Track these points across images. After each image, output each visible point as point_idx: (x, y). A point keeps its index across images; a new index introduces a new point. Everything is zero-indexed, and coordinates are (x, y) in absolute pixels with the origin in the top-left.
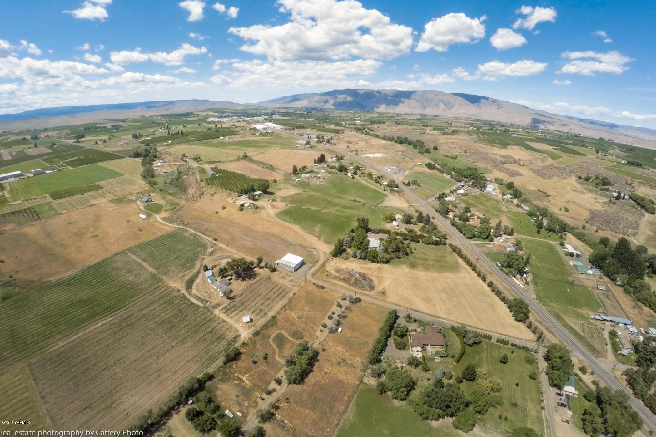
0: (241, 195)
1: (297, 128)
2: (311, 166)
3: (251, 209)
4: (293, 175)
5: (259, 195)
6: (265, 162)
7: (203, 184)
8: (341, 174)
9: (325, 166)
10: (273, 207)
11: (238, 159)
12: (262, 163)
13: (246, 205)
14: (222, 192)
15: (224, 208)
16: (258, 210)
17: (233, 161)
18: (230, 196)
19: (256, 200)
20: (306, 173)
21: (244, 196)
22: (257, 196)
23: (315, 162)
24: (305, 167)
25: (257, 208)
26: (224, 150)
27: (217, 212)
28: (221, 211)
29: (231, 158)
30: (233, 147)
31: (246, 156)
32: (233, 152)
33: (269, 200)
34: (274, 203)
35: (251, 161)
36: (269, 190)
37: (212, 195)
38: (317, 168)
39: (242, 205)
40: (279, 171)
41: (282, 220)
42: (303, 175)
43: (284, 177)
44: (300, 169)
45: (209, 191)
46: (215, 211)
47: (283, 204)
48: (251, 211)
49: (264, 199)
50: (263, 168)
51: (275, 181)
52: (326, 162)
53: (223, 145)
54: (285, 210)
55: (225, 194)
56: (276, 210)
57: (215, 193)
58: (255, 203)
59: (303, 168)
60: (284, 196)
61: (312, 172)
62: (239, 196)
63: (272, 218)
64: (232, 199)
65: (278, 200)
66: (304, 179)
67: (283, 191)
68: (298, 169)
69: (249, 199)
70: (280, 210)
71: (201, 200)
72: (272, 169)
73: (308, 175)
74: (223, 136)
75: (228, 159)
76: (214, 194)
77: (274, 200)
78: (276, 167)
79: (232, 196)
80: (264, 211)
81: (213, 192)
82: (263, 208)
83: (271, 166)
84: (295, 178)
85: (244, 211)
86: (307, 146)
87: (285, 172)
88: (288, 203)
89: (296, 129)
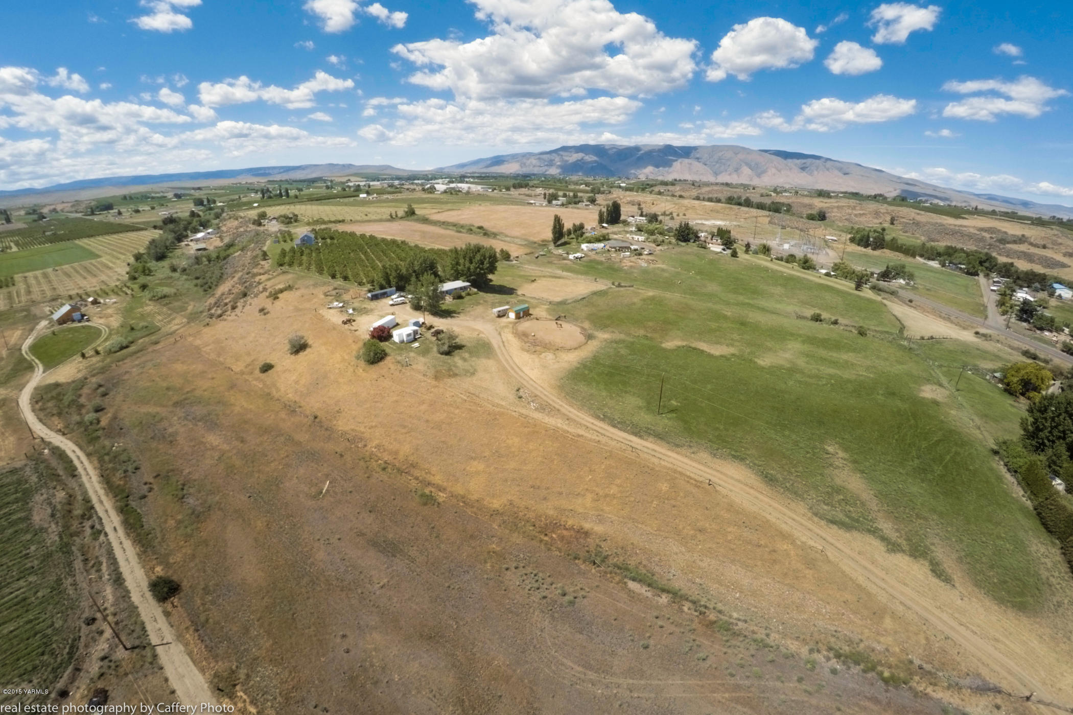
0: (385, 295)
1: (515, 187)
2: (593, 229)
3: (424, 352)
4: (552, 246)
5: (458, 295)
6: (462, 222)
7: (266, 264)
8: (691, 248)
9: (634, 229)
10: (534, 345)
11: (393, 218)
12: (455, 225)
13: (398, 335)
14: (315, 285)
15: (299, 347)
16: (457, 359)
17: (381, 220)
18: (338, 297)
19: (447, 314)
20: (589, 242)
21: (396, 298)
22: (449, 299)
23: (601, 221)
24: (579, 230)
25: (453, 348)
26: (361, 209)
27: (267, 368)
28: (284, 361)
29: (374, 217)
30: (385, 205)
31: (411, 213)
32: (383, 210)
33: (502, 315)
34: (525, 325)
35: (425, 220)
36: (495, 279)
37: (275, 296)
38: (615, 233)
39: (383, 334)
40: (508, 239)
41: (605, 418)
42: (584, 246)
43: (528, 251)
44: (569, 232)
45: (269, 284)
46: (262, 360)
47: (570, 332)
48: (421, 364)
49: (479, 309)
50: (460, 232)
51: (507, 256)
52: (625, 223)
53: (364, 203)
54: (596, 360)
55: (319, 292)
56: (550, 356)
57: (289, 288)
58: (440, 323)
59: (575, 231)
60: (559, 299)
61: (604, 238)
62: (375, 298)
63: (544, 408)
64: (342, 309)
65: (539, 312)
66: (591, 253)
67: (541, 283)
68: (565, 229)
69: (417, 307)
70: (571, 359)
71: (233, 317)
72: (485, 234)
73: (600, 245)
74: (368, 193)
75: (366, 218)
76: (281, 291)
77: (524, 314)
78: (494, 230)
79: (346, 297)
80: (491, 363)
81: (281, 286)
82: (483, 348)
83: (480, 228)
84: (560, 251)
85: (388, 361)
86: (554, 202)
87: (526, 240)
88: (587, 325)
89: (512, 189)
